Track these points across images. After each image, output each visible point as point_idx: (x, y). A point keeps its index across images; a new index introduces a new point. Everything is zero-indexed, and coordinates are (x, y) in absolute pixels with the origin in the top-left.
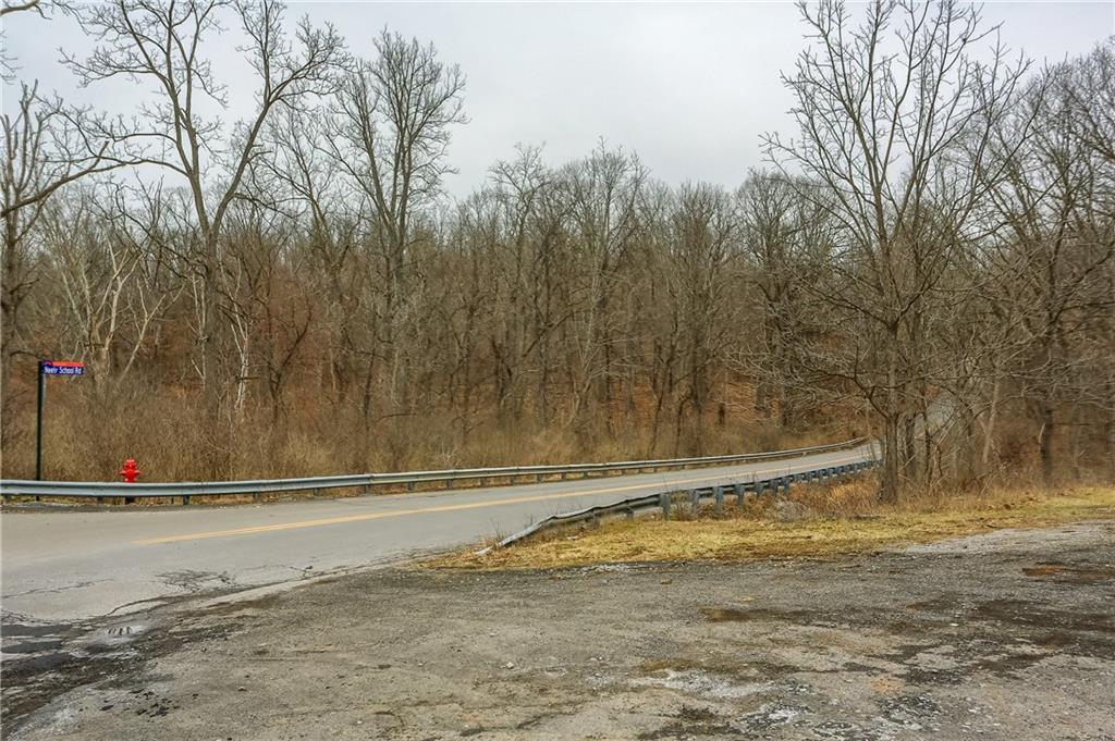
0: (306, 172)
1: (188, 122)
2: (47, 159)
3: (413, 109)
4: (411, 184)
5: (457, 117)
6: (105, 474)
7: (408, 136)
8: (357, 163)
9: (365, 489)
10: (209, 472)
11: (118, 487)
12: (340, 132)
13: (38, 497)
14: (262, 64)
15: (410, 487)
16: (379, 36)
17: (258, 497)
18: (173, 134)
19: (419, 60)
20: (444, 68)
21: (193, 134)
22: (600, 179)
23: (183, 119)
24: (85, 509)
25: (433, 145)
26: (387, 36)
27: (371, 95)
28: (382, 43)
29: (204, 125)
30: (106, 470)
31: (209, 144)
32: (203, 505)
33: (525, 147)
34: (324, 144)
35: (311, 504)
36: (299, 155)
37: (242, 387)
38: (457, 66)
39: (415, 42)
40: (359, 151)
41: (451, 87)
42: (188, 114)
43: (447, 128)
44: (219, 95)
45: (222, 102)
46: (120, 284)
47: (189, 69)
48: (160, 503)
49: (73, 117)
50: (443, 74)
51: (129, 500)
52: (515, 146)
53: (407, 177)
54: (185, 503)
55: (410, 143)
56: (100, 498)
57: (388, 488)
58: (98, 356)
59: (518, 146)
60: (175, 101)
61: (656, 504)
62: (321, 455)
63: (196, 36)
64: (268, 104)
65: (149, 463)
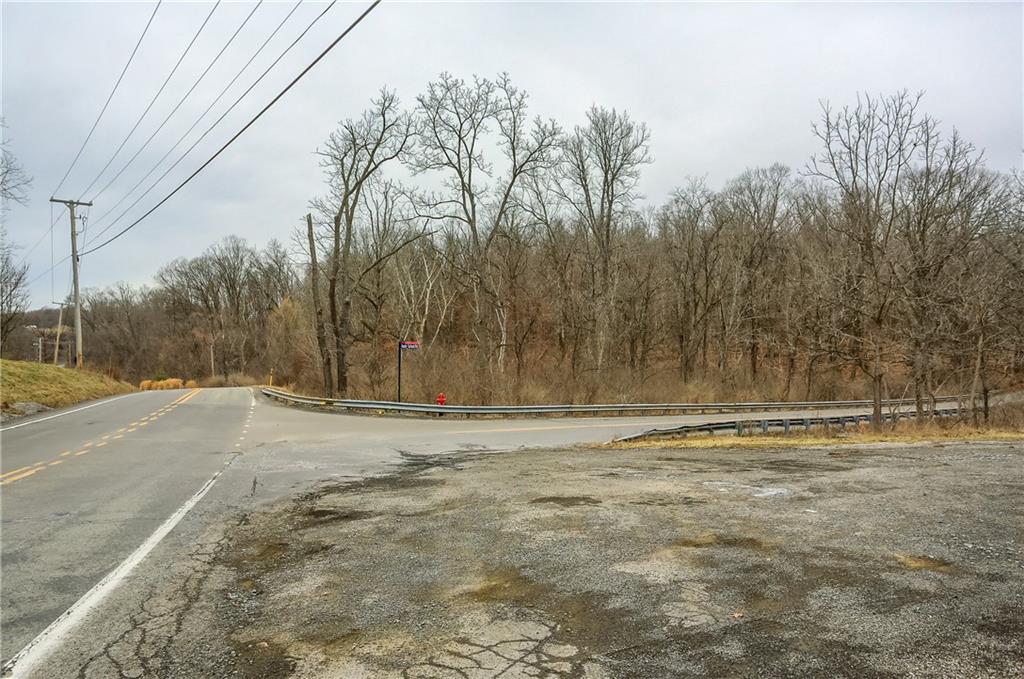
0: (543, 205)
1: (469, 191)
2: (396, 221)
3: (614, 158)
4: (613, 206)
5: (644, 159)
6: (429, 400)
7: (611, 176)
8: (576, 196)
9: (569, 414)
10: (481, 401)
11: (435, 407)
12: (565, 176)
13: (399, 411)
14: (511, 153)
15: (595, 414)
16: (590, 110)
17: (506, 415)
18: (461, 200)
19: (617, 123)
20: (635, 127)
21: (472, 197)
22: (768, 183)
23: (466, 188)
24: (421, 418)
25: (629, 180)
26: (594, 110)
27: (585, 150)
28: (591, 115)
29: (479, 190)
30: (428, 398)
31: (482, 200)
32: (477, 418)
33: (692, 178)
34: (554, 187)
35: (534, 421)
36: (539, 194)
37: (502, 350)
38: (644, 125)
39: (614, 111)
40: (578, 186)
41: (640, 139)
42: (469, 186)
43: (637, 167)
44: (487, 170)
45: (489, 173)
46: (431, 285)
47: (470, 158)
48: (456, 417)
49: (408, 194)
50: (635, 131)
51: (441, 414)
52: (686, 178)
53: (611, 202)
54: (468, 418)
55: (613, 179)
56: (428, 413)
57: (585, 413)
58: (418, 329)
59: (688, 178)
60: (462, 179)
61: (733, 427)
62: (542, 394)
63: (474, 137)
64: (515, 176)
65: (449, 396)
